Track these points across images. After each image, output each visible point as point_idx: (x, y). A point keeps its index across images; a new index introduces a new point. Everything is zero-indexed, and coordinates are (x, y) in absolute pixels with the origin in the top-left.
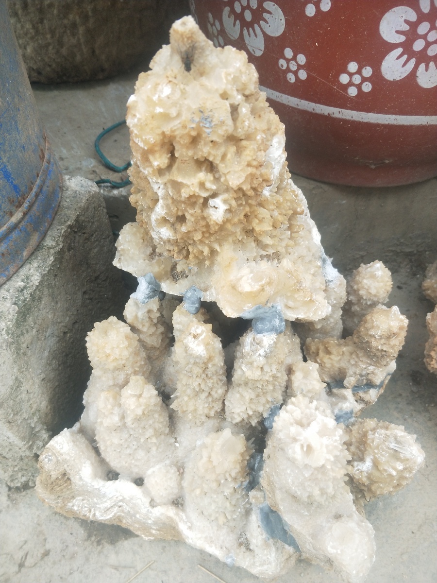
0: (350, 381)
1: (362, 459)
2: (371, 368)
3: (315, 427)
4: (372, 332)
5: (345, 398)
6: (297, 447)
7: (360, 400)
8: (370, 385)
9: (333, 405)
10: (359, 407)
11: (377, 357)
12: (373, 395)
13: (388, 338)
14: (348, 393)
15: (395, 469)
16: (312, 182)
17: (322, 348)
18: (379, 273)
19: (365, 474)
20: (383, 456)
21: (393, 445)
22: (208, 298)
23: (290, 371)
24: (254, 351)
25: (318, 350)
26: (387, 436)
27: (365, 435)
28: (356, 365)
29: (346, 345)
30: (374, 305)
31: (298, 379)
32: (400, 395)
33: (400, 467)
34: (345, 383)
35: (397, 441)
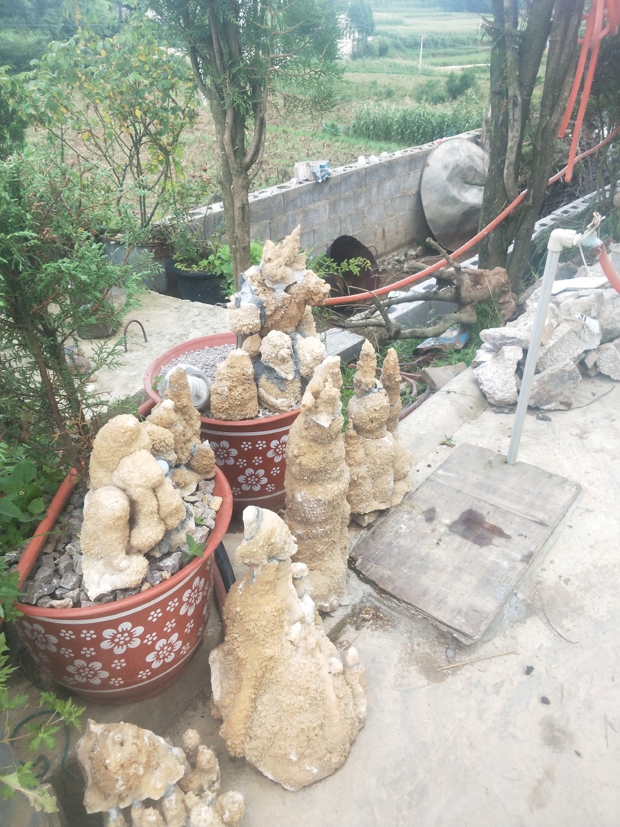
0: (206, 787)
1: (225, 813)
2: (210, 776)
3: (203, 813)
4: (202, 764)
5: (208, 795)
6: (202, 823)
7: (213, 791)
8: (214, 783)
9: (205, 802)
10: (214, 794)
11: (210, 771)
12: (217, 786)
13: (209, 762)
14: (208, 792)
15: (236, 808)
17: (188, 782)
18: (192, 735)
19: (228, 818)
20: (231, 806)
21: (231, 800)
22: (144, 798)
23: (183, 801)
24: (171, 805)
25: (187, 784)
26: (228, 798)
27: (221, 803)
28: (204, 779)
29: (196, 774)
30: (197, 747)
31: (188, 803)
32: (230, 773)
33: (237, 805)
34: (204, 789)
35: (232, 797)
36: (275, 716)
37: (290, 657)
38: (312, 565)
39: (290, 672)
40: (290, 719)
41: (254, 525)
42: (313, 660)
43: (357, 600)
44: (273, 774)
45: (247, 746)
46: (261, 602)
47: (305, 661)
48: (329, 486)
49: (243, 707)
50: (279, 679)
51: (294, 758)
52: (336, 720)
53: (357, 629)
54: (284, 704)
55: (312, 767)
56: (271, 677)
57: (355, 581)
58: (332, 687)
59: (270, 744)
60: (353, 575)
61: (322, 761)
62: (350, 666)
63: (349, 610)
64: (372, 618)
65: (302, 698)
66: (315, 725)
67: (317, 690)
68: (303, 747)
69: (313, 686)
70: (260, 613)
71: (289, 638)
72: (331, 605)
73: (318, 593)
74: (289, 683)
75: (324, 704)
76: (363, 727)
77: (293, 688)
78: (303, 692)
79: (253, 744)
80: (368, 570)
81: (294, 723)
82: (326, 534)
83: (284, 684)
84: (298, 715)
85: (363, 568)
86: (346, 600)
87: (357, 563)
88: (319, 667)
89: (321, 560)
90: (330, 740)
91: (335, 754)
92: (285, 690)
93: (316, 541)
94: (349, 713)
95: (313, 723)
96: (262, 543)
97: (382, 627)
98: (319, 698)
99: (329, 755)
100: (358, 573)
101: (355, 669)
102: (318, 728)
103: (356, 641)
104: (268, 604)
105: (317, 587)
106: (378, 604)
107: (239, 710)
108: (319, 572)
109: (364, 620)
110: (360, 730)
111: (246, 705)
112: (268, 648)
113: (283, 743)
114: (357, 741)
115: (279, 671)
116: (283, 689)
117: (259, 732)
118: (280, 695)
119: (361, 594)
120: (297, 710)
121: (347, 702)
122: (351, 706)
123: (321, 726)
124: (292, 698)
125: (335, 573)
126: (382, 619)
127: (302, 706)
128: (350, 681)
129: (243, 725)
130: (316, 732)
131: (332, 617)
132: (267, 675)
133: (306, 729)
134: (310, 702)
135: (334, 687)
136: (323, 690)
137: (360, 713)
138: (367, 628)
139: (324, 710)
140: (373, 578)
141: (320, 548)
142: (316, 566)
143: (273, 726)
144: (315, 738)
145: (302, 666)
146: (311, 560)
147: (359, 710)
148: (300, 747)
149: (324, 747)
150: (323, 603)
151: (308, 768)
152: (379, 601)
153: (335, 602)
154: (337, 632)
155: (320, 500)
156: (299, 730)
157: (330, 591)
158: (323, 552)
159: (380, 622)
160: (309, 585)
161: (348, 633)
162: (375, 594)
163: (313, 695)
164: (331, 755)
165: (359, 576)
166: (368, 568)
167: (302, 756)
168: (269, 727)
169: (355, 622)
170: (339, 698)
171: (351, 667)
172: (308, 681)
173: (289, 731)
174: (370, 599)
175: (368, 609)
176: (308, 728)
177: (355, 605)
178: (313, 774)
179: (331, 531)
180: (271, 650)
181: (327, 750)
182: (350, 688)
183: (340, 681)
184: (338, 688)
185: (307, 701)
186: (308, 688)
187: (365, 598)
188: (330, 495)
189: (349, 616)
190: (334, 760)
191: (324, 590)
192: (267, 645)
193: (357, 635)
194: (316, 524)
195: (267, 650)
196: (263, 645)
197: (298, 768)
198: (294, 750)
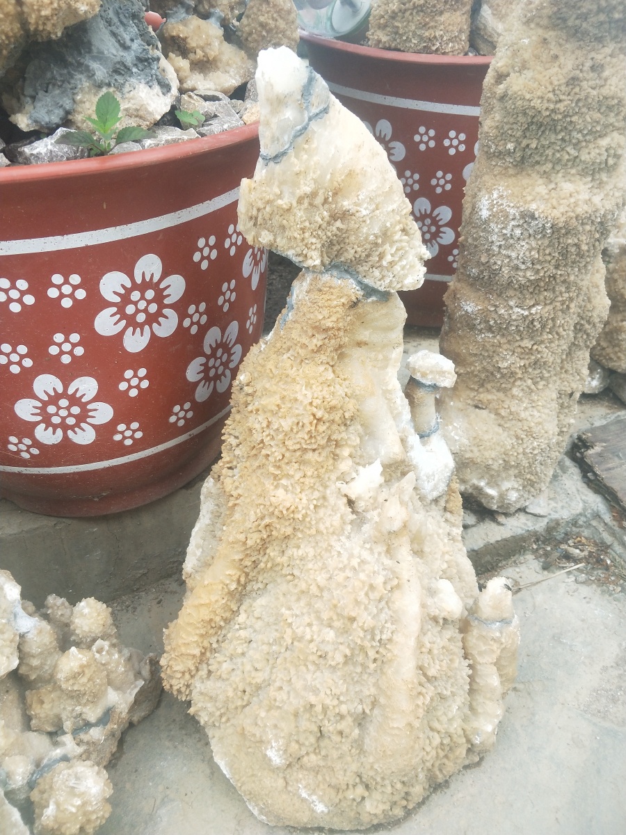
0: (68, 725)
2: (78, 708)
5: (64, 744)
7: (81, 742)
14: (68, 738)
15: (73, 806)
16: (52, 519)
19: (52, 818)
20: (61, 795)
28: (65, 709)
33: (78, 802)
34: (64, 728)
35: (77, 778)
36: (265, 648)
37: (338, 533)
38: (482, 396)
39: (324, 567)
40: (293, 671)
41: (289, 114)
42: (387, 562)
43: (565, 514)
44: (231, 766)
45: (198, 686)
46: (292, 372)
47: (366, 555)
48: (567, 187)
49: (204, 600)
50: (296, 572)
51: (276, 757)
52: (399, 723)
53: (546, 568)
54: (289, 631)
55: (314, 798)
56: (279, 560)
57: (573, 480)
58: (412, 642)
59: (239, 703)
60: (574, 471)
61: (340, 796)
62: (484, 616)
63: (540, 526)
64: (586, 560)
65: (330, 635)
66: (344, 709)
67: (372, 631)
68: (303, 744)
69: (366, 619)
70: (283, 398)
71: (345, 489)
72: (502, 496)
73: (475, 454)
74: (314, 589)
75: (382, 673)
76: (478, 764)
77: (318, 605)
78: (337, 624)
79: (211, 686)
80: (610, 469)
81: (299, 684)
82: (531, 328)
83: (303, 586)
84: (311, 667)
85: (600, 463)
86: (541, 506)
87: (591, 452)
88: (395, 582)
89: (505, 391)
90: (371, 759)
91: (377, 795)
92: (302, 603)
93: (503, 341)
94: (444, 719)
95: (341, 703)
96: (308, 190)
97: (601, 583)
98: (372, 654)
99: (360, 790)
100: (586, 469)
101: (495, 630)
102: (349, 719)
103: (533, 588)
104: (308, 385)
105: (477, 442)
106: (608, 539)
107: (196, 602)
108: (493, 416)
109: (568, 557)
110: (466, 767)
111: (214, 598)
112: (286, 489)
113: (263, 714)
114: (453, 786)
115: (300, 552)
116: (298, 599)
117: (226, 666)
118: (289, 608)
119: (577, 507)
120: (314, 658)
121: (447, 693)
122: (455, 707)
123: (361, 720)
124: (310, 625)
125: (530, 433)
126: (607, 568)
127: (326, 653)
128: (475, 652)
129: (196, 638)
130: (342, 726)
131: (499, 524)
132: (272, 552)
133: (319, 708)
134: (348, 652)
135: (420, 645)
136: (390, 640)
137: (476, 731)
138: (569, 573)
139: (376, 685)
140: (615, 485)
141: (508, 361)
142: (489, 402)
143: (256, 670)
144: (336, 738)
145: (355, 562)
146: (482, 385)
147: (475, 724)
148: (297, 742)
149: (354, 767)
150: (482, 484)
151: (304, 795)
152: (613, 534)
153: (513, 496)
154: (499, 555)
155: (533, 217)
156: (302, 702)
157: (507, 466)
158: (513, 374)
159: (600, 573)
160: (460, 432)
161: (523, 568)
162: (607, 518)
163: (359, 642)
164: (366, 794)
165: (585, 476)
166: (610, 465)
167: (294, 762)
168: (248, 667)
169: (547, 554)
170: (425, 675)
171: (485, 622)
172: (357, 603)
173: (282, 696)
174: (594, 523)
175: (584, 540)
176: (325, 709)
177: (557, 523)
178: (313, 811)
179: (543, 327)
180: (289, 495)
181: (360, 777)
182: (470, 666)
183: (441, 640)
184: (430, 651)
185: (341, 647)
186: (353, 620)
187: (583, 519)
188: (562, 209)
189: (537, 537)
190: (369, 806)
191: (491, 456)
192: (284, 482)
193: (540, 578)
194: (511, 293)
195: (281, 493)
196: (275, 477)
197: (281, 782)
198: (281, 742)
